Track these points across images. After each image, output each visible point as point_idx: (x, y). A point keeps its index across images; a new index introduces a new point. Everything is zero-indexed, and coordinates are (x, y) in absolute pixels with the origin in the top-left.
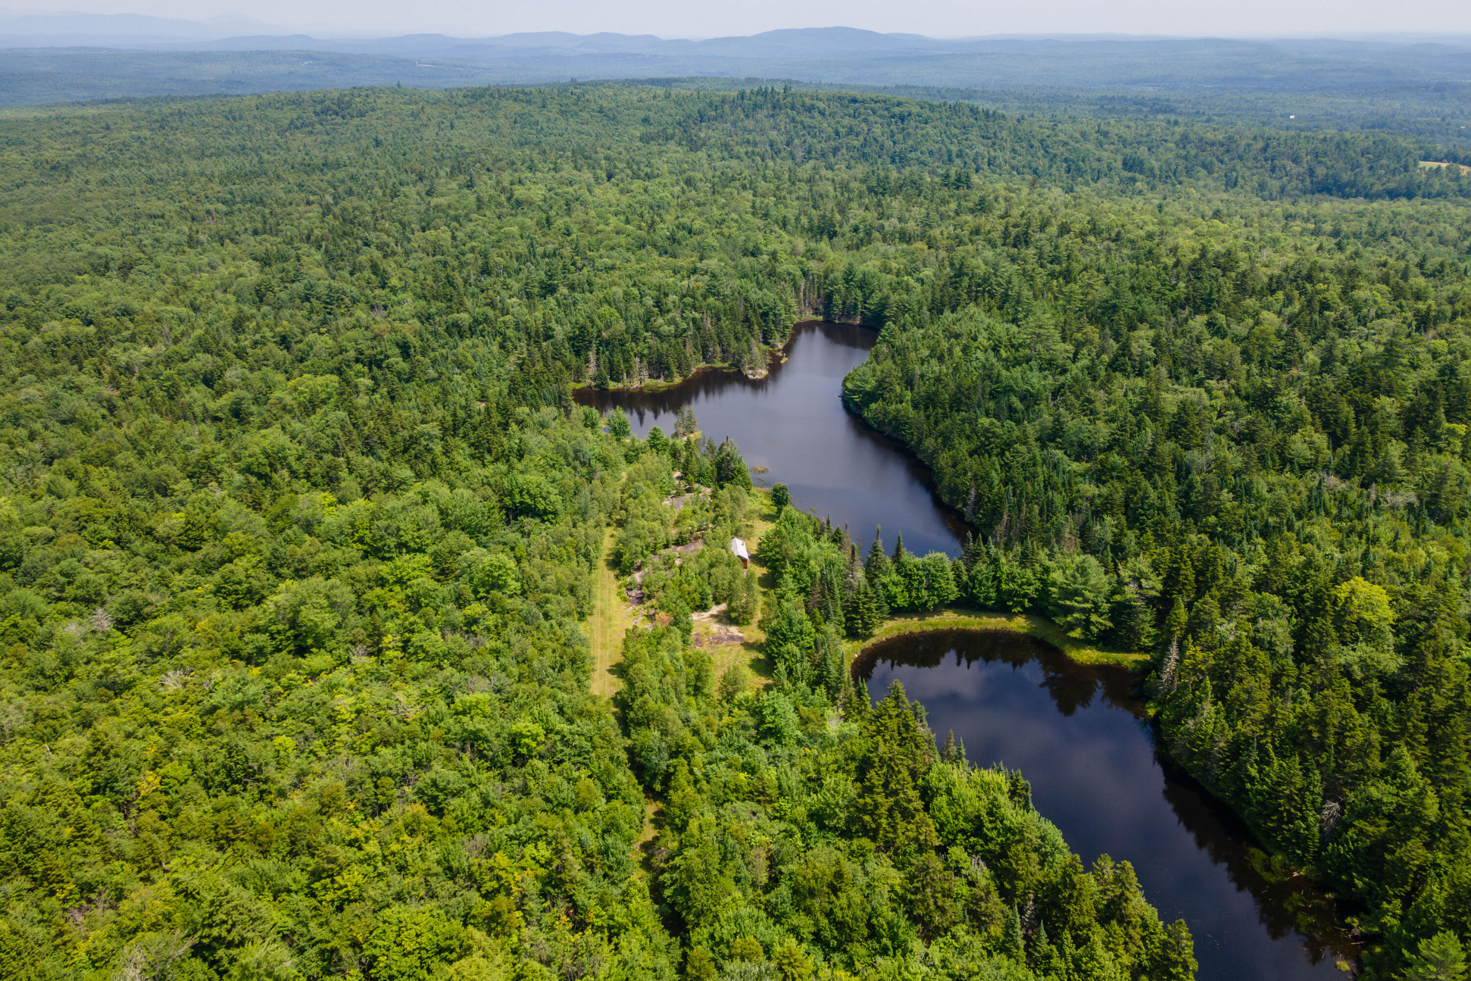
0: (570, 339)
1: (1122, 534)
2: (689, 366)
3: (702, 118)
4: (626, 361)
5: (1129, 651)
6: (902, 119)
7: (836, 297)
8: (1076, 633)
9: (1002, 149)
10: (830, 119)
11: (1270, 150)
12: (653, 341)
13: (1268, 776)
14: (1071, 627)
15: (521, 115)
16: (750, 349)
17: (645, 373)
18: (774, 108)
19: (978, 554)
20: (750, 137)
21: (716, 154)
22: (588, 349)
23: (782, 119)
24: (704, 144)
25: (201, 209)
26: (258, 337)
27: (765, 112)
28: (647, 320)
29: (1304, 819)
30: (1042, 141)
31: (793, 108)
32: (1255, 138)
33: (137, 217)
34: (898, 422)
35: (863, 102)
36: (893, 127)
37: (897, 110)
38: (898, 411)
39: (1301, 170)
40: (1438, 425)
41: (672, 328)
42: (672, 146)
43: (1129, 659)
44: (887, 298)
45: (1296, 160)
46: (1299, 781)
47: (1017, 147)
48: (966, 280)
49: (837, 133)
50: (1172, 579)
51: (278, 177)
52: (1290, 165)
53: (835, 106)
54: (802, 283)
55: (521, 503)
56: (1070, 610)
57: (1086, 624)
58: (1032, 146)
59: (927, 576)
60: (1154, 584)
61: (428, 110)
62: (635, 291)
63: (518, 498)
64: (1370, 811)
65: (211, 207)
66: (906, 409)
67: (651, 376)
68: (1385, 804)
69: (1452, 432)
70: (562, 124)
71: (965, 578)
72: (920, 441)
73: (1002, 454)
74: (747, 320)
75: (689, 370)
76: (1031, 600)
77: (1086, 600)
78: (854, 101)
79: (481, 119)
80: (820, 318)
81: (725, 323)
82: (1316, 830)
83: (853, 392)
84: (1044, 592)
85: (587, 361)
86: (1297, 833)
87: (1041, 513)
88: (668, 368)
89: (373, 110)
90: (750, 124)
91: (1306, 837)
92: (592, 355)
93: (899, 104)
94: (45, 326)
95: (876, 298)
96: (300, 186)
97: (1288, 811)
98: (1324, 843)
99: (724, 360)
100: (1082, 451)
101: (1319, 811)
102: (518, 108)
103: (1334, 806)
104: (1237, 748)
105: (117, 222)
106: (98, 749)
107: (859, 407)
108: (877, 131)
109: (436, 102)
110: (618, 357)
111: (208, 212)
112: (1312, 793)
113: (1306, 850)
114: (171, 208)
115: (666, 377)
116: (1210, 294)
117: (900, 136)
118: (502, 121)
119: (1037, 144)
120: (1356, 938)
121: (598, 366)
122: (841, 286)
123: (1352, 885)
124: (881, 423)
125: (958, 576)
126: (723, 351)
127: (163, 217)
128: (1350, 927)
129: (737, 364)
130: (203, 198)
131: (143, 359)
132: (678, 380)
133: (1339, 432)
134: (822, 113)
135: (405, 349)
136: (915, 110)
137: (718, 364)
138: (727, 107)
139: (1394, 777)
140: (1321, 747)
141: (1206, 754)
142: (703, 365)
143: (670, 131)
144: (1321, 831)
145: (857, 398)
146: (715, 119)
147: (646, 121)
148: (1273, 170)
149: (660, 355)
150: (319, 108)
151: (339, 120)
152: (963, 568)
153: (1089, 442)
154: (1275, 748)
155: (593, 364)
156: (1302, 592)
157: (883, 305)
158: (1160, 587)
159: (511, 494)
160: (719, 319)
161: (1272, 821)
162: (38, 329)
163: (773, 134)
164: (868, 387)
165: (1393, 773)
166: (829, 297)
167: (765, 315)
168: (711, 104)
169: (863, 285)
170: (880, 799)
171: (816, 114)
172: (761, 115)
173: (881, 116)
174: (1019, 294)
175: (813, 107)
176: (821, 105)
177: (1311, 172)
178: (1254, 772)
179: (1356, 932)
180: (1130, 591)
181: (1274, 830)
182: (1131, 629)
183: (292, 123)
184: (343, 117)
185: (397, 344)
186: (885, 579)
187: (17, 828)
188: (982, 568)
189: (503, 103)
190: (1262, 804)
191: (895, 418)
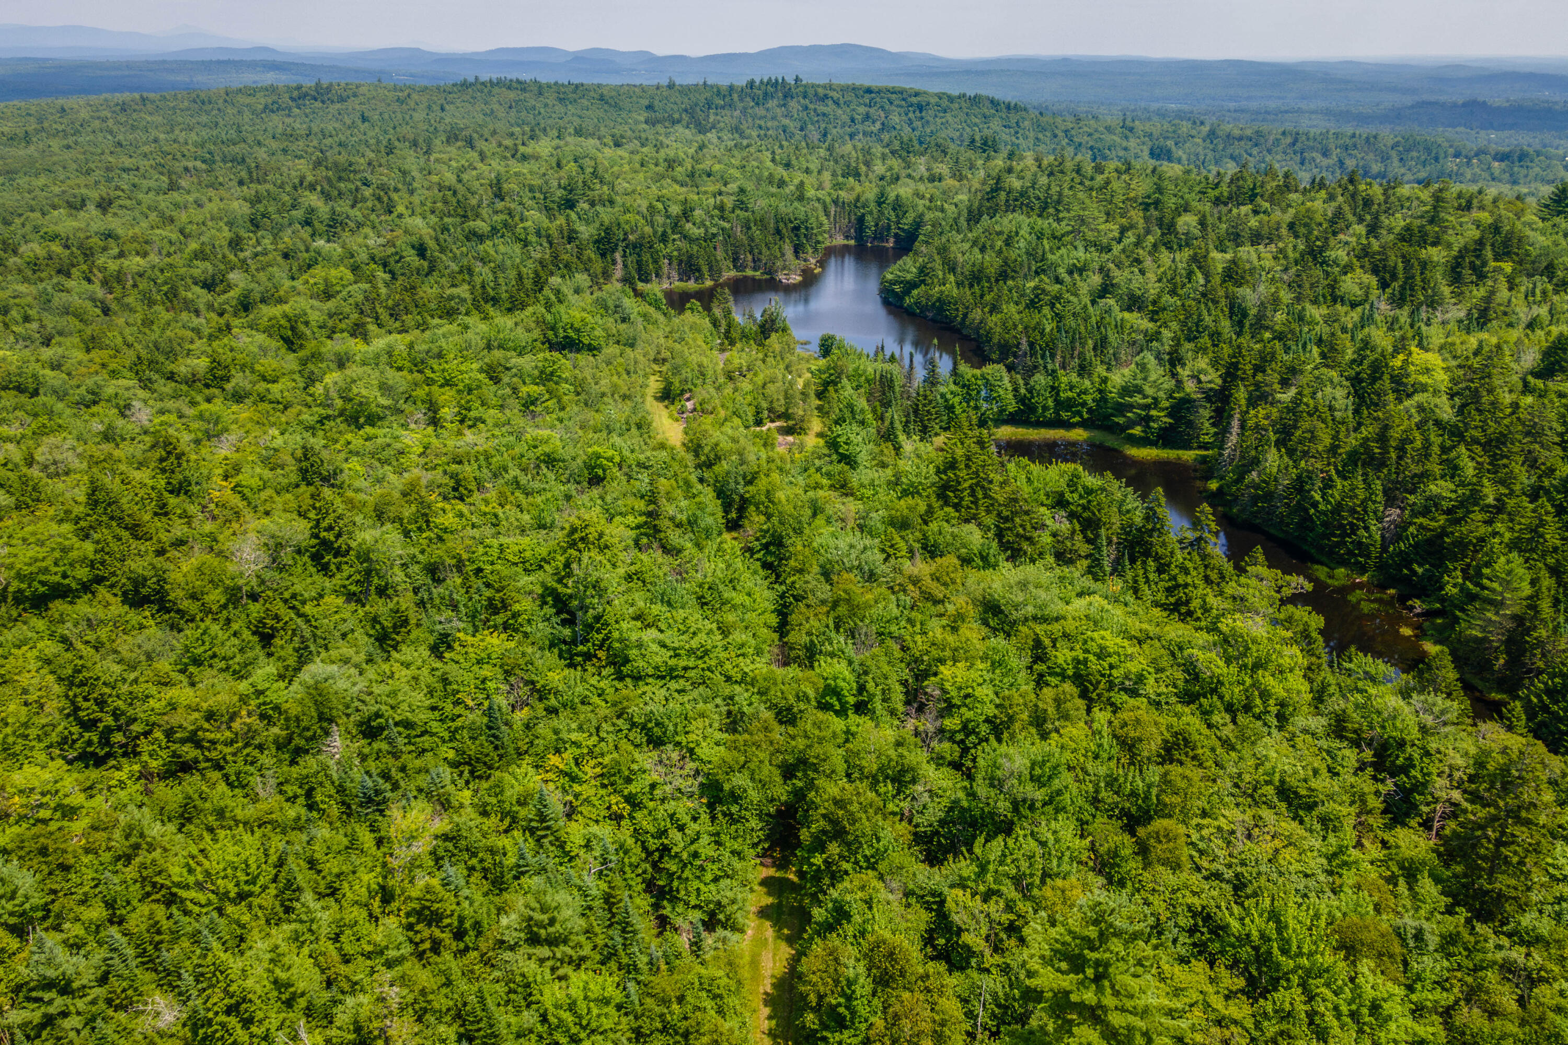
0: (597, 242)
1: (1178, 344)
2: (720, 271)
3: (709, 105)
4: (656, 262)
5: (1187, 446)
6: (920, 108)
7: (868, 218)
8: (1137, 431)
9: (1026, 138)
10: (845, 108)
11: (1299, 145)
12: (682, 244)
13: (1332, 496)
14: (1132, 424)
15: (517, 102)
16: (783, 255)
17: (675, 274)
18: (785, 97)
19: (1036, 367)
20: (762, 123)
21: (726, 136)
22: (613, 251)
23: (793, 104)
24: (713, 127)
25: (178, 166)
26: (259, 249)
27: (775, 102)
28: (675, 226)
29: (1366, 528)
30: (1066, 131)
31: (805, 97)
32: (1284, 133)
33: (108, 169)
34: (941, 304)
35: (879, 92)
36: (911, 115)
37: (914, 100)
38: (942, 292)
39: (1330, 162)
40: (1484, 264)
41: (702, 230)
42: (679, 128)
43: (1189, 455)
44: (921, 215)
45: (1325, 153)
46: (1361, 494)
47: (1040, 136)
48: (1003, 195)
49: (853, 120)
50: (1231, 374)
51: (259, 144)
52: (1318, 157)
53: (850, 96)
54: (832, 210)
55: (566, 337)
56: (1131, 407)
57: (1146, 420)
58: (1055, 136)
59: (986, 386)
60: (1213, 379)
61: (415, 96)
62: (660, 206)
63: (561, 334)
64: (1431, 505)
65: (190, 165)
66: (950, 288)
67: (681, 280)
68: (1444, 498)
69: (1499, 270)
70: (560, 109)
71: (1023, 391)
72: (965, 316)
73: (1053, 306)
74: (778, 232)
75: (720, 276)
76: (1090, 411)
77: (1145, 397)
78: (869, 91)
79: (473, 105)
80: (852, 242)
81: (756, 232)
82: (1378, 537)
83: (895, 283)
84: (1103, 399)
85: (614, 262)
86: (1360, 544)
87: (1095, 349)
88: (699, 270)
89: (355, 95)
90: (760, 111)
91: (1368, 546)
92: (618, 256)
93: (916, 94)
94: (21, 250)
95: (910, 217)
96: (285, 151)
97: (1351, 524)
98: (1384, 548)
99: (755, 269)
100: (1134, 303)
101: (1380, 520)
102: (512, 95)
103: (1394, 513)
104: (1300, 485)
105: (88, 172)
106: (169, 453)
107: (900, 297)
108: (895, 119)
109: (424, 89)
110: (646, 257)
111: (186, 169)
112: (1374, 502)
113: (1368, 556)
114: (144, 164)
115: (696, 280)
116: (1254, 188)
117: (919, 124)
118: (496, 107)
119: (1061, 134)
120: (1418, 615)
121: (625, 266)
122: (873, 206)
123: (1414, 573)
124: (924, 309)
125: (1016, 390)
126: (754, 261)
127: (137, 169)
128: (1411, 608)
129: (770, 271)
130: (179, 156)
131: (135, 269)
132: (709, 283)
133: (1387, 276)
134: (836, 103)
135: (421, 250)
136: (933, 101)
137: (749, 273)
138: (735, 96)
139: (1452, 477)
140: (1383, 464)
141: (1269, 496)
142: (733, 273)
143: (676, 116)
144: (1383, 536)
145: (897, 288)
146: (723, 107)
147: (650, 107)
148: (1302, 163)
149: (690, 257)
150: (295, 94)
151: (318, 104)
152: (1021, 382)
153: (1139, 293)
154: (1338, 472)
155: (620, 266)
156: (1358, 374)
157: (918, 224)
158: (1219, 381)
159: (553, 328)
160: (749, 228)
161: (1335, 536)
162: (15, 252)
163: (786, 121)
164: (909, 277)
165: (1452, 470)
166: (861, 220)
167: (797, 228)
168: (719, 93)
169: (898, 205)
170: (963, 474)
171: (830, 102)
172: (771, 104)
173: (898, 106)
174: (1060, 194)
175: (826, 96)
176: (835, 95)
177: (1341, 163)
178: (1317, 497)
179: (1419, 610)
180: (1190, 387)
181: (1337, 544)
182: (1190, 424)
183: (266, 107)
184: (323, 102)
185: (413, 247)
186: (943, 389)
187: (100, 496)
188: (1040, 380)
189: (496, 90)
190: (1325, 524)
191: (939, 300)
